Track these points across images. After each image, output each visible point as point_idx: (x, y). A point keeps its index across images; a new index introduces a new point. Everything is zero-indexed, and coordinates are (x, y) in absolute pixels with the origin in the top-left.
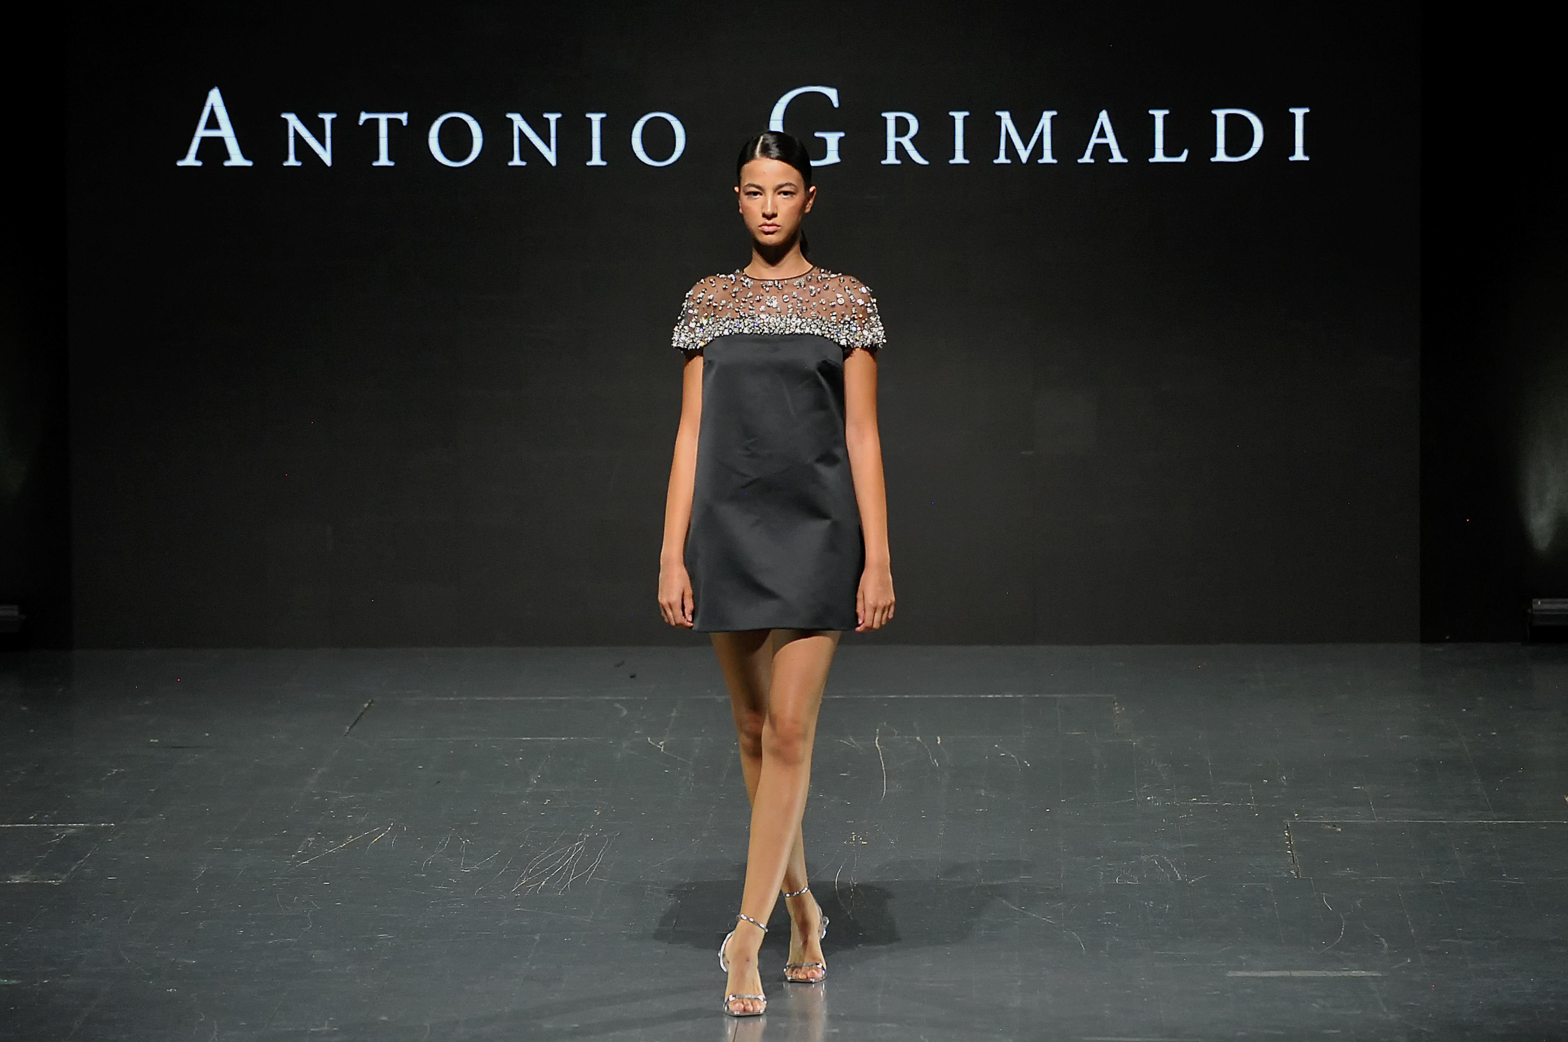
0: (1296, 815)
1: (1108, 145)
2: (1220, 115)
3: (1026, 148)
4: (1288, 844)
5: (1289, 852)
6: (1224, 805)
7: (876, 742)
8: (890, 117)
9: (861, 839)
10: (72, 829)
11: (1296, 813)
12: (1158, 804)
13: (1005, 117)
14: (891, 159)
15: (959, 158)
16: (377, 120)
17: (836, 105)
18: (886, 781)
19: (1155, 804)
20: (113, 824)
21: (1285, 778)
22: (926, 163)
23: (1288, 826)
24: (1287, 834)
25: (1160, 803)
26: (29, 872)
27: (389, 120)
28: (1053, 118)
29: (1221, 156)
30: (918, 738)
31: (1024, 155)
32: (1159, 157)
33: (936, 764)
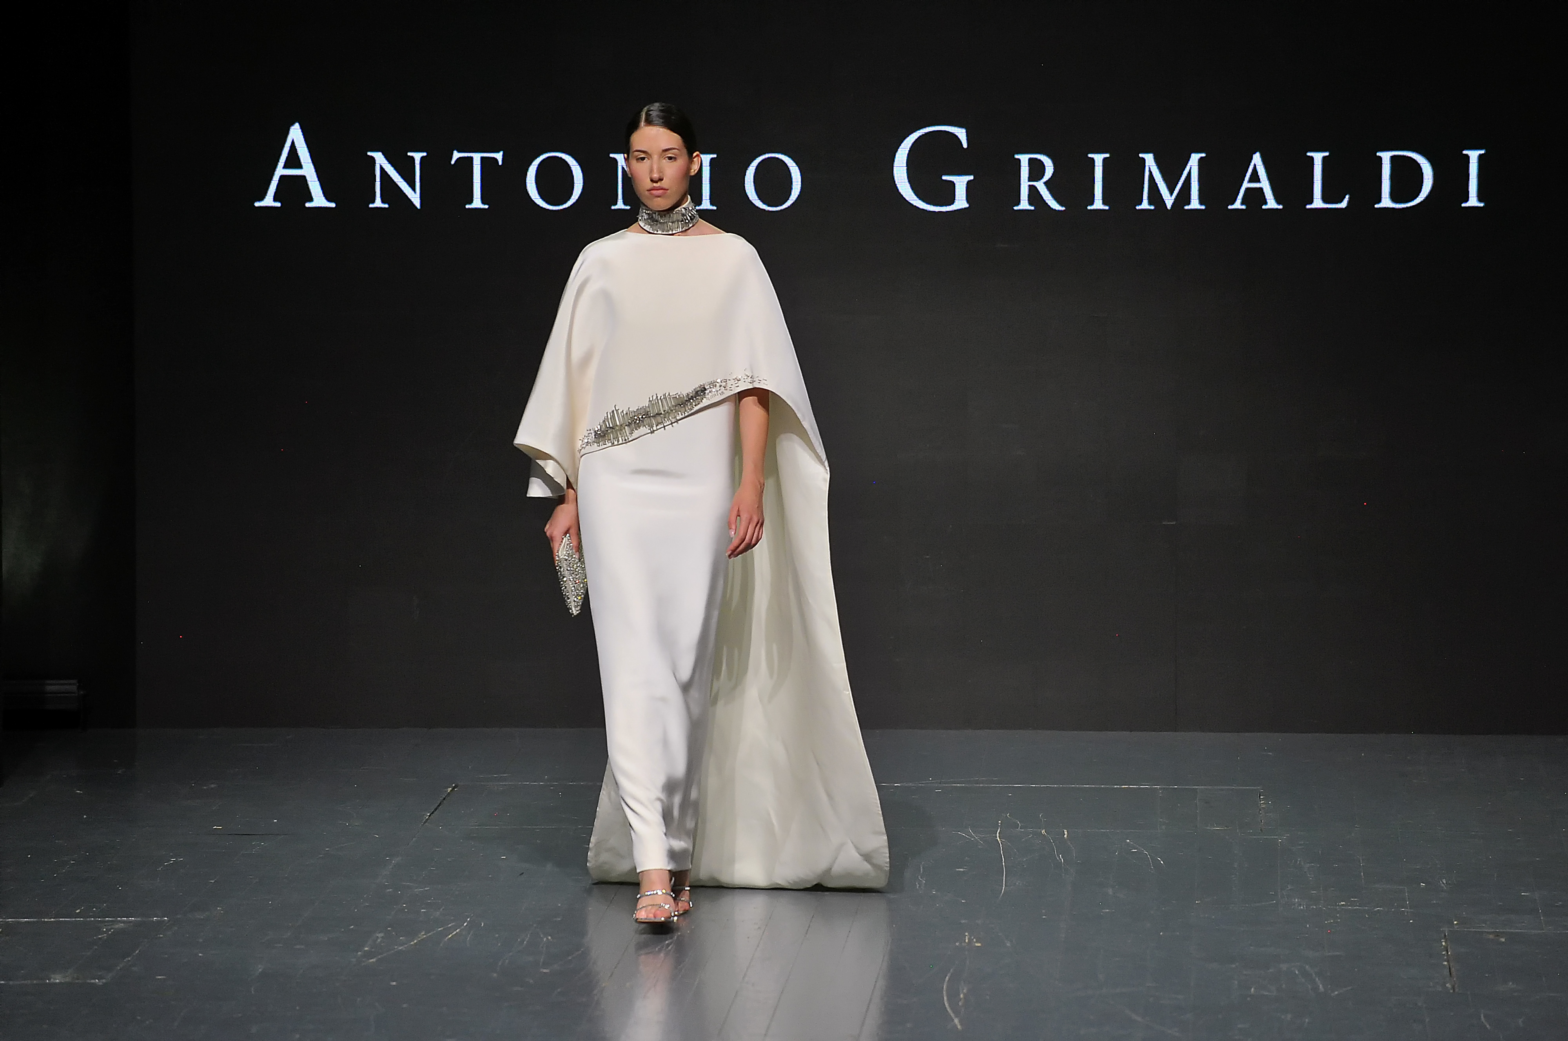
0: (1455, 922)
1: (1261, 189)
2: (1386, 157)
3: (1171, 194)
4: (1444, 954)
5: (1446, 963)
6: (1376, 910)
7: (998, 835)
8: (1024, 159)
9: (975, 940)
10: (121, 923)
11: (1455, 921)
12: (1302, 907)
13: (1149, 159)
14: (1024, 204)
15: (1098, 204)
16: (472, 158)
17: (965, 146)
18: (1005, 877)
19: (1299, 908)
20: (166, 918)
21: (1445, 882)
22: (1063, 209)
23: (1445, 935)
24: (1444, 944)
25: (1305, 906)
26: (70, 971)
27: (482, 158)
28: (1201, 159)
29: (1386, 202)
30: (1043, 831)
31: (1169, 201)
32: (1318, 203)
33: (1061, 860)
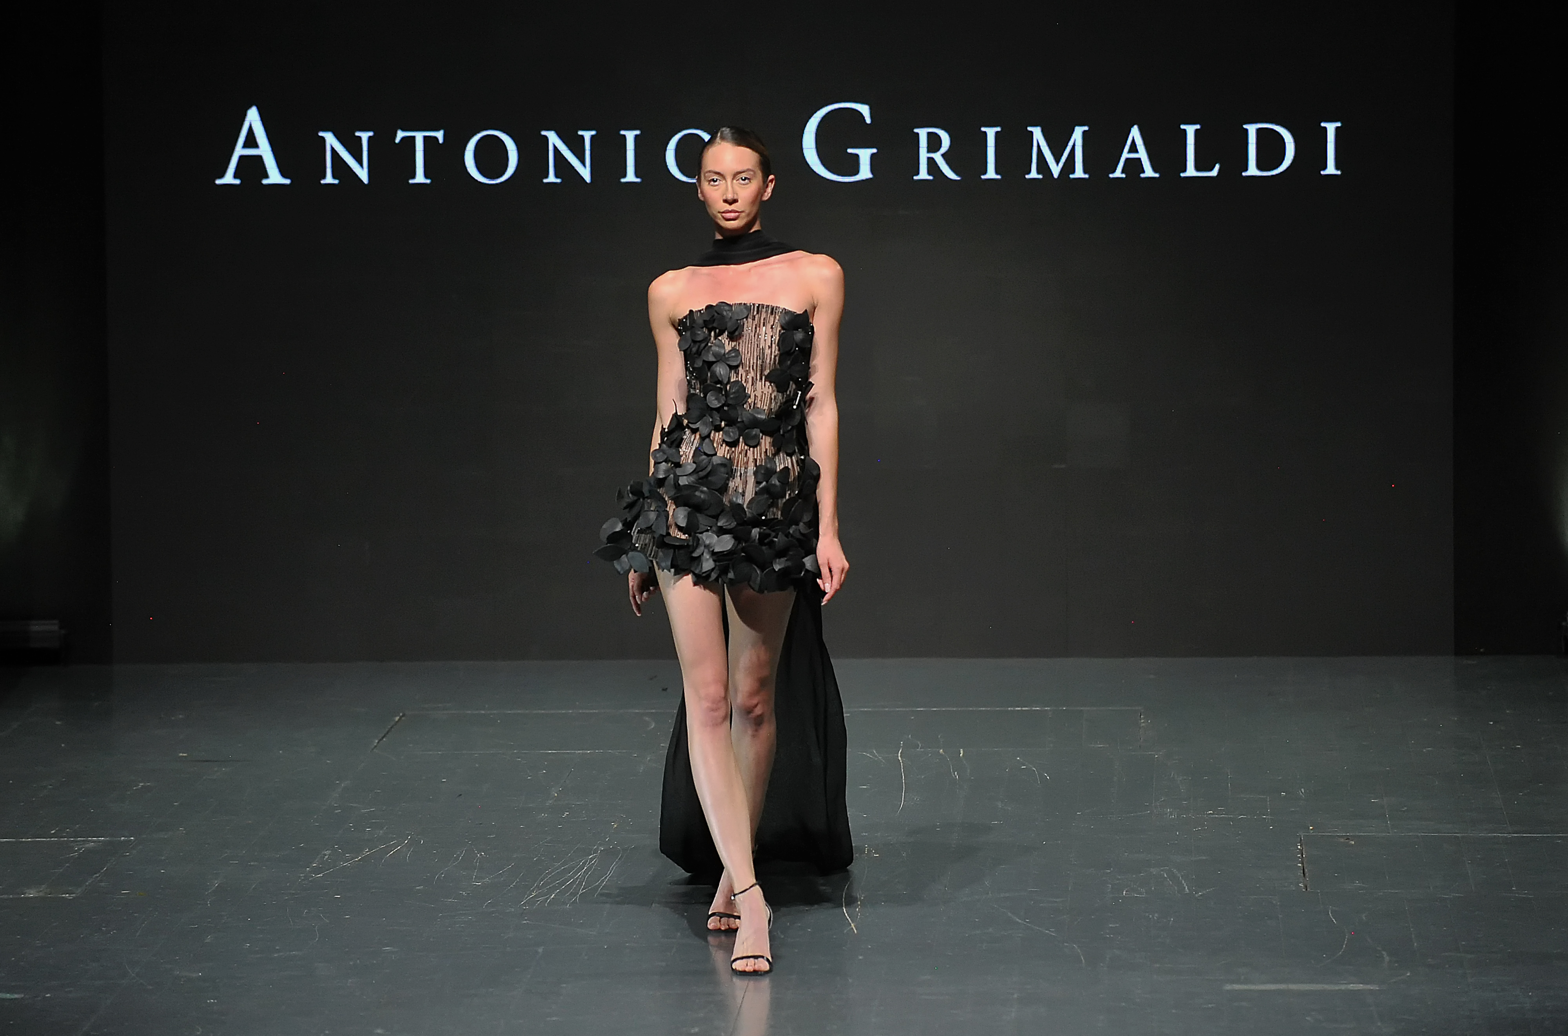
0: (1311, 828)
1: (1139, 159)
2: (1252, 130)
3: (1058, 163)
4: (1299, 857)
5: (1300, 865)
6: (1240, 817)
7: (899, 755)
8: (923, 133)
9: (873, 851)
10: (93, 842)
11: (1311, 826)
12: (1173, 817)
13: (1037, 133)
14: (923, 174)
15: (991, 173)
16: (414, 137)
17: (868, 121)
18: (904, 792)
19: (1171, 817)
20: (132, 837)
22: (959, 179)
23: (1301, 840)
24: (1299, 847)
25: (1176, 816)
26: (43, 885)
27: (425, 137)
28: (1084, 132)
29: (1252, 170)
30: (941, 751)
31: (1056, 170)
32: (1191, 171)
33: (956, 776)
